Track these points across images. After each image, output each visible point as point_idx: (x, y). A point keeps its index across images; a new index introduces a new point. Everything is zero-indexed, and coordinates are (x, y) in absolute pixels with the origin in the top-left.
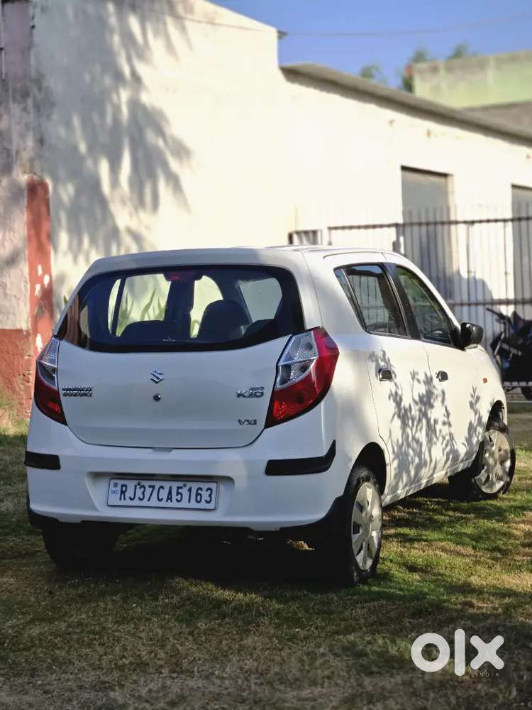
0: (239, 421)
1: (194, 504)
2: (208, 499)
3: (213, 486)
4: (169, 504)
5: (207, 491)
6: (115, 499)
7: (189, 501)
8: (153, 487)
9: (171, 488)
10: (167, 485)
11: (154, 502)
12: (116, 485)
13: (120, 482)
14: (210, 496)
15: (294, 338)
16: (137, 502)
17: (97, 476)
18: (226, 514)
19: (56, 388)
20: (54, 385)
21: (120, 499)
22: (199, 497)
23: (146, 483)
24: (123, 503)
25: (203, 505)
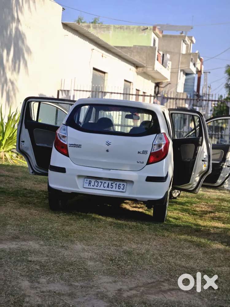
0: (137, 162)
1: (117, 189)
2: (123, 188)
3: (125, 184)
4: (108, 189)
5: (123, 185)
6: (86, 185)
7: (116, 188)
8: (102, 182)
9: (109, 183)
10: (107, 182)
11: (102, 187)
12: (87, 180)
13: (89, 180)
14: (124, 187)
15: (158, 135)
16: (95, 187)
17: (79, 176)
18: (130, 194)
19: (66, 144)
20: (65, 142)
21: (89, 185)
22: (119, 188)
23: (99, 181)
24: (89, 187)
25: (121, 190)
